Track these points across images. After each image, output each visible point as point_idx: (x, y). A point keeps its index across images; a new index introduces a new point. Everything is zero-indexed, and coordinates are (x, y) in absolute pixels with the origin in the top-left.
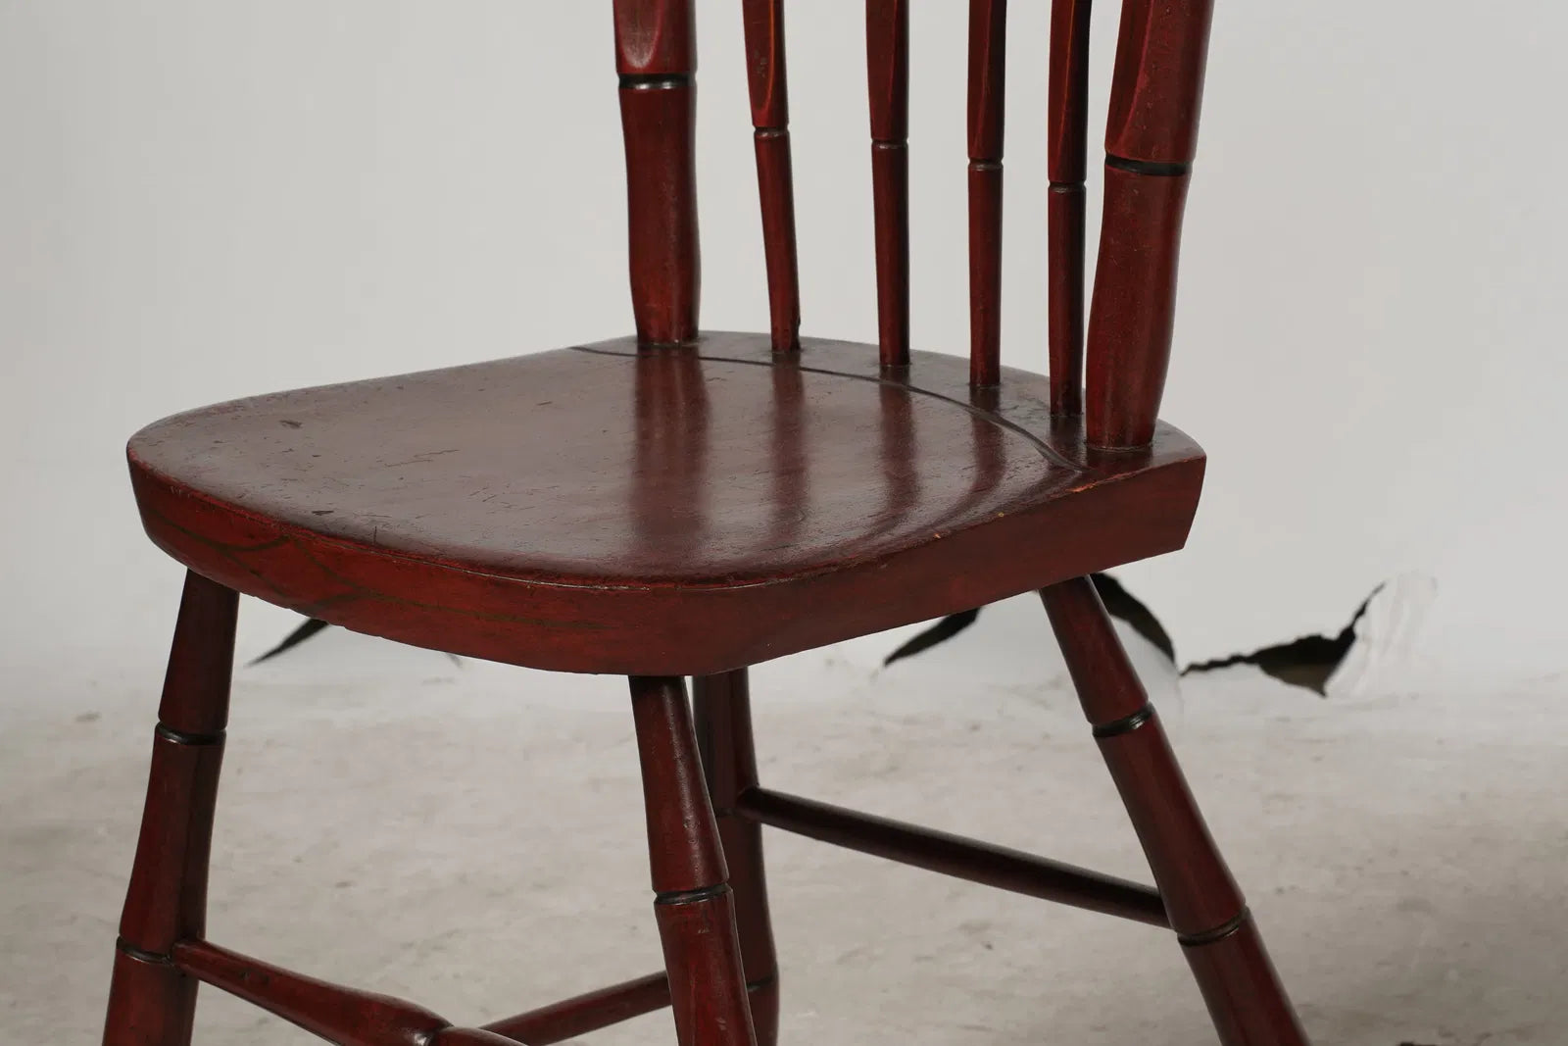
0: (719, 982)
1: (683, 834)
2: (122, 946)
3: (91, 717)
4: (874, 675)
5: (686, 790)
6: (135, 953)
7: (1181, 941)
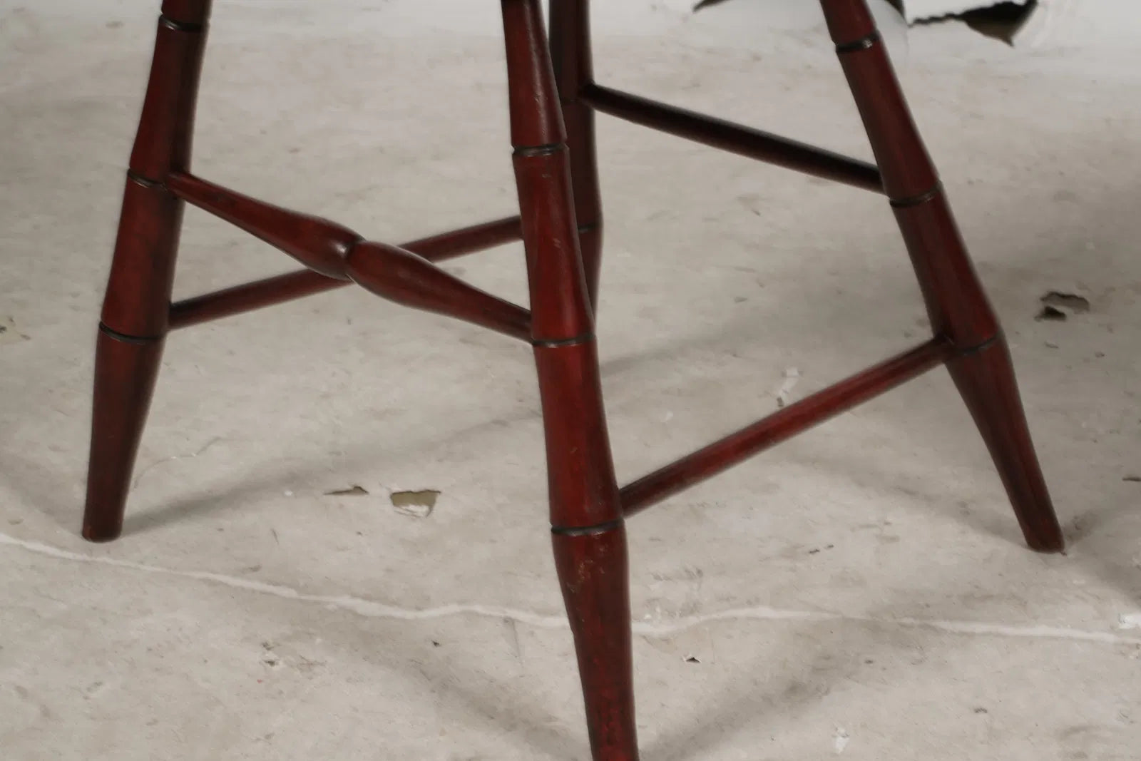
0: (556, 212)
1: (534, 105)
2: (132, 175)
3: (116, 25)
4: (685, 19)
5: (537, 74)
6: (140, 180)
7: (892, 204)
